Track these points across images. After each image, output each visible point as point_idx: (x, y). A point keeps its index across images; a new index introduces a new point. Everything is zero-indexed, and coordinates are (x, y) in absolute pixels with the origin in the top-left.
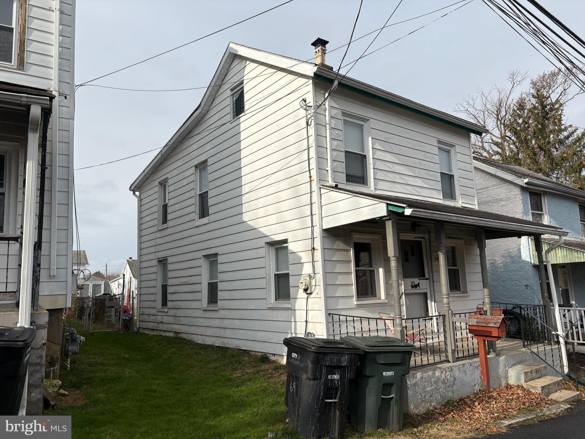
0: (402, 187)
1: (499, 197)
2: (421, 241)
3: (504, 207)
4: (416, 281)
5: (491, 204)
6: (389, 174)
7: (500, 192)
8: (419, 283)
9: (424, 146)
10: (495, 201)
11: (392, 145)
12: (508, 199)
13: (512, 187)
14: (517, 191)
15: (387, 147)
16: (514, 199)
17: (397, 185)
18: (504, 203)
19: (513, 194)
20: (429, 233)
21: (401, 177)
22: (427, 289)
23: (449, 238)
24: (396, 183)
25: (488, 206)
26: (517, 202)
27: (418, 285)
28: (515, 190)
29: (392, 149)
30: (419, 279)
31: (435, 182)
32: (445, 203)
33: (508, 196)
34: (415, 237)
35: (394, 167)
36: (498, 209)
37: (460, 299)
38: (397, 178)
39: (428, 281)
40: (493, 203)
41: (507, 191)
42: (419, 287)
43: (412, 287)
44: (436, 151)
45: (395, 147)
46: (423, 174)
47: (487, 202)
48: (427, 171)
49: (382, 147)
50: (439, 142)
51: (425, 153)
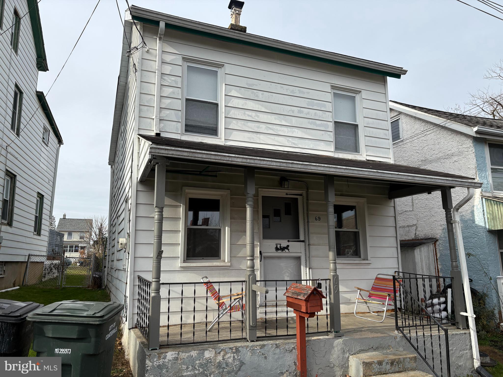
0: (269, 138)
1: (450, 152)
2: (297, 199)
3: (456, 163)
4: (284, 243)
5: (442, 161)
6: (250, 124)
7: (451, 146)
8: (288, 246)
9: (308, 93)
10: (447, 157)
11: (257, 92)
12: (460, 153)
13: (463, 138)
14: (469, 143)
15: (248, 94)
16: (466, 153)
17: (262, 136)
18: (455, 158)
19: (465, 147)
20: (308, 189)
21: (268, 127)
22: (301, 253)
23: (342, 195)
24: (261, 134)
25: (440, 163)
26: (470, 156)
27: (287, 247)
28: (467, 142)
29: (257, 96)
30: (289, 241)
31: (323, 132)
32: (339, 155)
33: (460, 150)
34: (287, 194)
35: (258, 116)
36: (450, 166)
37: (355, 267)
38: (263, 128)
39: (303, 244)
40: (445, 159)
41: (459, 144)
42: (288, 250)
43: (277, 249)
44: (329, 97)
45: (262, 94)
46: (305, 123)
47: (439, 159)
48: (311, 120)
49: (241, 95)
50: (333, 87)
51: (310, 100)
